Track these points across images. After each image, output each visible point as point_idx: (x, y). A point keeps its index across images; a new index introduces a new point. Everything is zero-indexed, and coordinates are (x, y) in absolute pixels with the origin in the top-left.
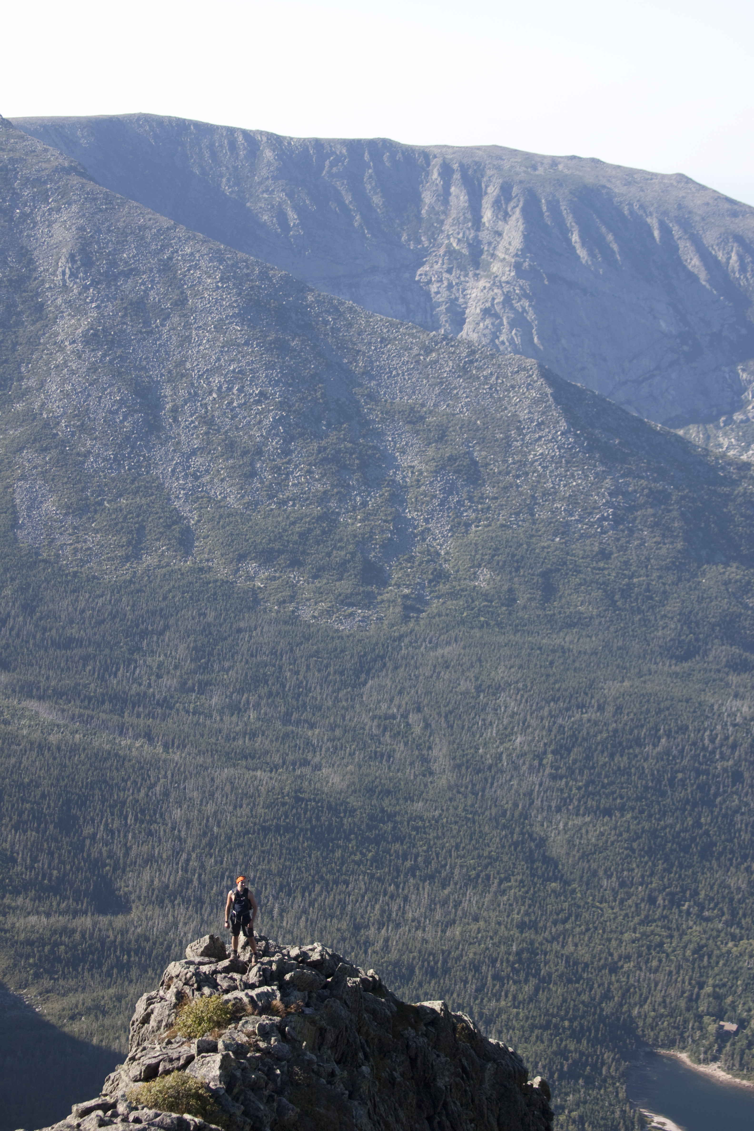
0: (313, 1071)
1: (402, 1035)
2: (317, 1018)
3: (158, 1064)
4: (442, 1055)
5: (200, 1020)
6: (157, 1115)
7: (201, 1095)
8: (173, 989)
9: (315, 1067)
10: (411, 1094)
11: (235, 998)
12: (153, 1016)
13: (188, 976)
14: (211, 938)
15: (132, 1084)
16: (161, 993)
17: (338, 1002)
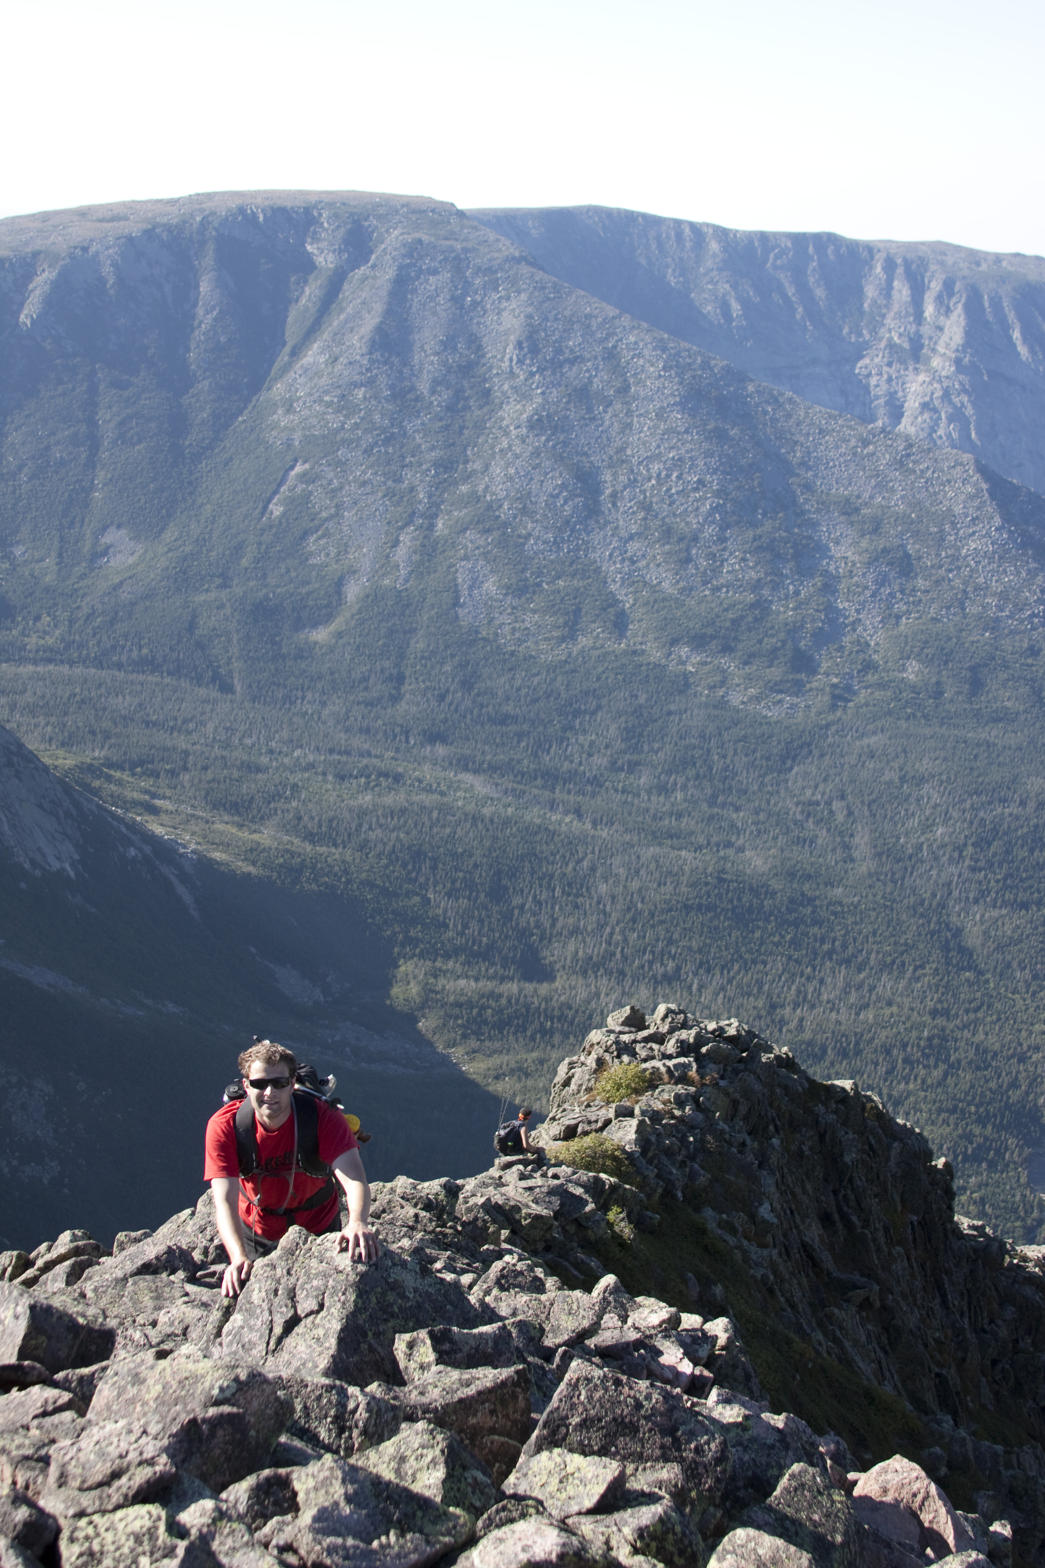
0: (725, 1140)
1: (813, 1111)
2: (731, 1090)
3: (577, 1126)
4: (850, 1132)
5: (619, 1087)
6: (574, 1173)
7: (617, 1157)
8: (594, 1056)
9: (727, 1136)
10: (818, 1167)
11: (653, 1067)
12: (573, 1080)
14: (632, 1008)
15: (551, 1142)
16: (582, 1058)
17: (752, 1076)
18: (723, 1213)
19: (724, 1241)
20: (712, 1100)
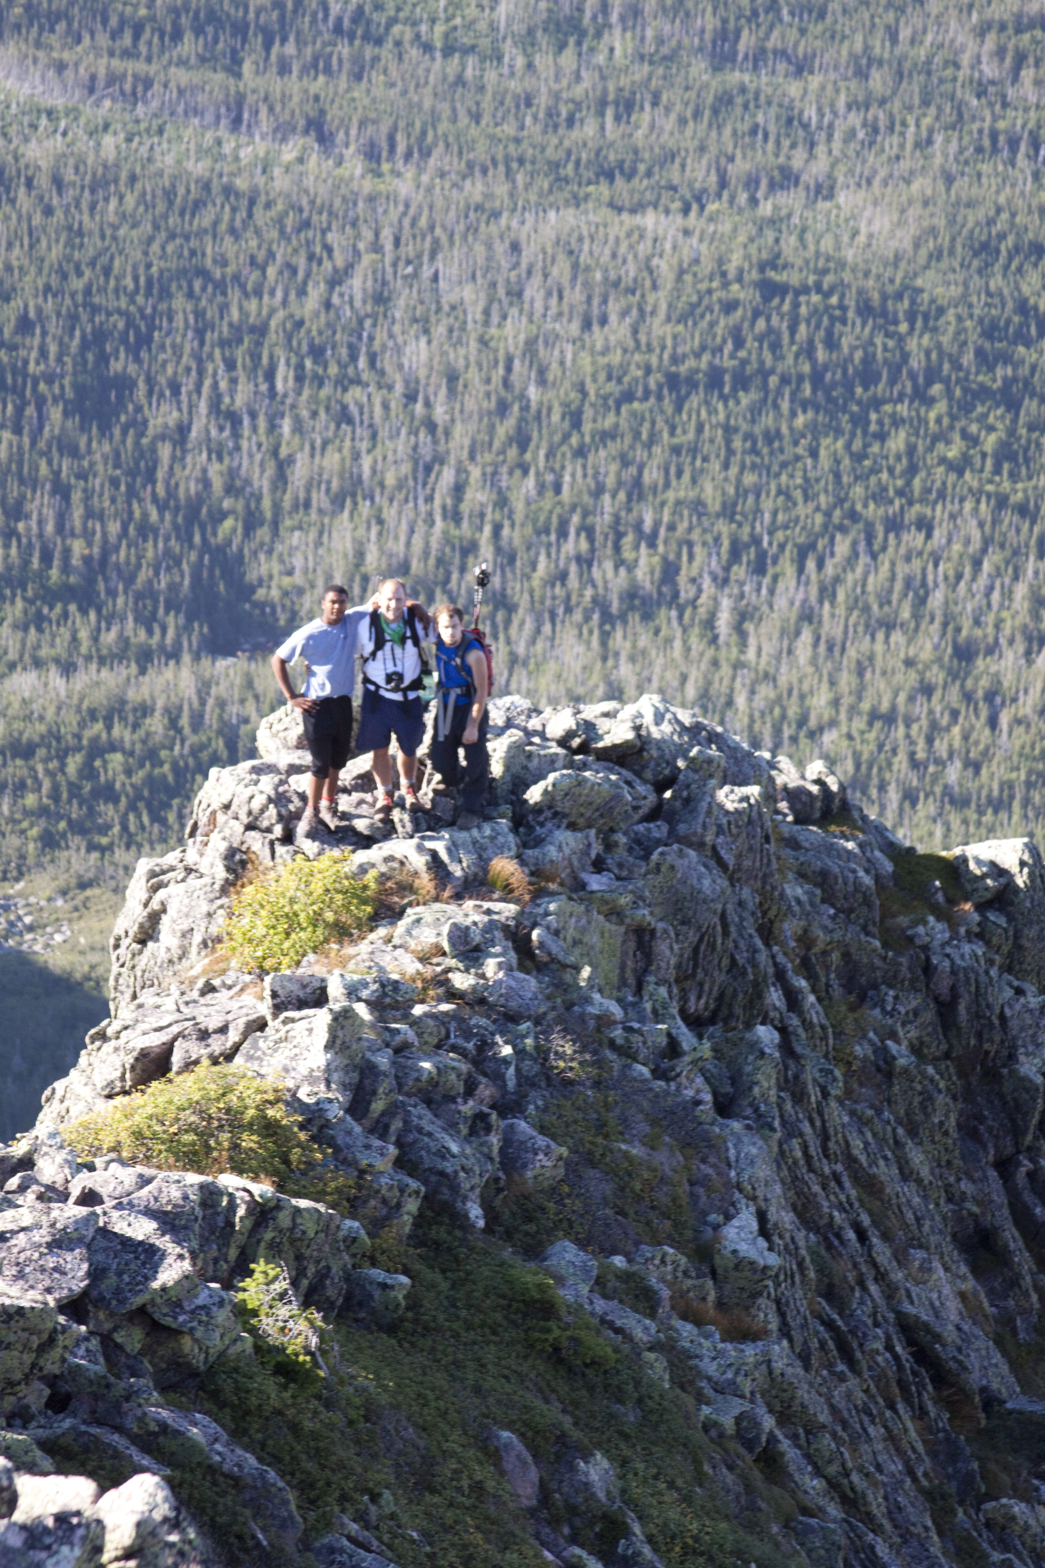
0: (612, 1044)
1: (911, 939)
2: (624, 900)
3: (168, 1049)
5: (292, 923)
6: (144, 1181)
7: (275, 1122)
8: (218, 845)
9: (618, 1033)
11: (389, 859)
12: (165, 919)
13: (256, 805)
15: (99, 1105)
16: (192, 856)
17: (692, 853)
18: (614, 1252)
19: (618, 1331)
20: (571, 933)
